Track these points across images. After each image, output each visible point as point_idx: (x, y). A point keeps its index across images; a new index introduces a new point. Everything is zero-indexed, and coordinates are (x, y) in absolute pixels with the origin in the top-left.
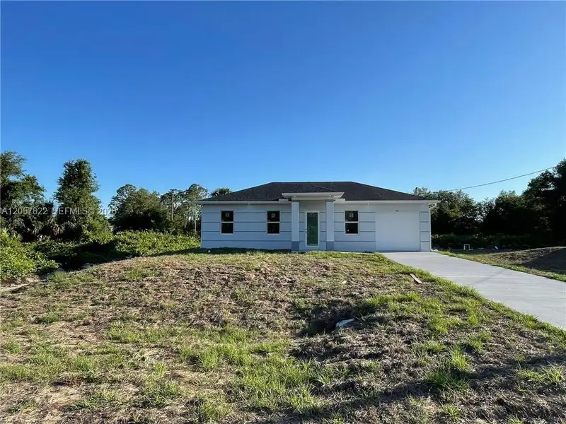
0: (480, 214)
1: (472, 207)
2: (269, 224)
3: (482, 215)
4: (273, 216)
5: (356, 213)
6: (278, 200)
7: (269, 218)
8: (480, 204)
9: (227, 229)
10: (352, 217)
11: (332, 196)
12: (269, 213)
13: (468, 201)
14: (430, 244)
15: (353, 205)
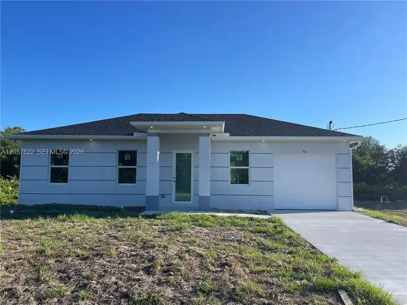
0: (392, 162)
1: (384, 155)
2: (120, 169)
3: (395, 164)
4: (127, 157)
5: (246, 155)
6: (132, 135)
7: (122, 160)
8: (392, 151)
9: (59, 175)
10: (241, 159)
11: (208, 128)
12: (122, 154)
13: (380, 149)
14: (352, 200)
15: (242, 143)
